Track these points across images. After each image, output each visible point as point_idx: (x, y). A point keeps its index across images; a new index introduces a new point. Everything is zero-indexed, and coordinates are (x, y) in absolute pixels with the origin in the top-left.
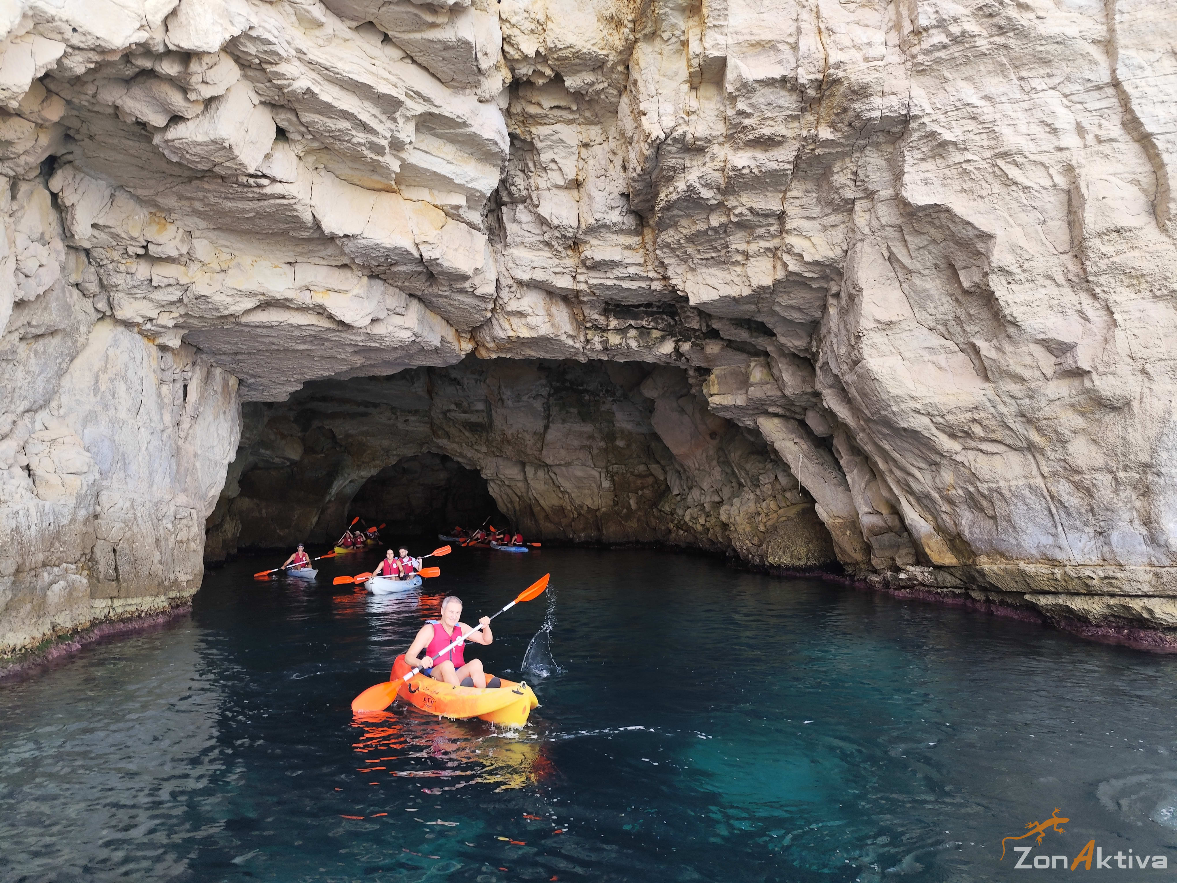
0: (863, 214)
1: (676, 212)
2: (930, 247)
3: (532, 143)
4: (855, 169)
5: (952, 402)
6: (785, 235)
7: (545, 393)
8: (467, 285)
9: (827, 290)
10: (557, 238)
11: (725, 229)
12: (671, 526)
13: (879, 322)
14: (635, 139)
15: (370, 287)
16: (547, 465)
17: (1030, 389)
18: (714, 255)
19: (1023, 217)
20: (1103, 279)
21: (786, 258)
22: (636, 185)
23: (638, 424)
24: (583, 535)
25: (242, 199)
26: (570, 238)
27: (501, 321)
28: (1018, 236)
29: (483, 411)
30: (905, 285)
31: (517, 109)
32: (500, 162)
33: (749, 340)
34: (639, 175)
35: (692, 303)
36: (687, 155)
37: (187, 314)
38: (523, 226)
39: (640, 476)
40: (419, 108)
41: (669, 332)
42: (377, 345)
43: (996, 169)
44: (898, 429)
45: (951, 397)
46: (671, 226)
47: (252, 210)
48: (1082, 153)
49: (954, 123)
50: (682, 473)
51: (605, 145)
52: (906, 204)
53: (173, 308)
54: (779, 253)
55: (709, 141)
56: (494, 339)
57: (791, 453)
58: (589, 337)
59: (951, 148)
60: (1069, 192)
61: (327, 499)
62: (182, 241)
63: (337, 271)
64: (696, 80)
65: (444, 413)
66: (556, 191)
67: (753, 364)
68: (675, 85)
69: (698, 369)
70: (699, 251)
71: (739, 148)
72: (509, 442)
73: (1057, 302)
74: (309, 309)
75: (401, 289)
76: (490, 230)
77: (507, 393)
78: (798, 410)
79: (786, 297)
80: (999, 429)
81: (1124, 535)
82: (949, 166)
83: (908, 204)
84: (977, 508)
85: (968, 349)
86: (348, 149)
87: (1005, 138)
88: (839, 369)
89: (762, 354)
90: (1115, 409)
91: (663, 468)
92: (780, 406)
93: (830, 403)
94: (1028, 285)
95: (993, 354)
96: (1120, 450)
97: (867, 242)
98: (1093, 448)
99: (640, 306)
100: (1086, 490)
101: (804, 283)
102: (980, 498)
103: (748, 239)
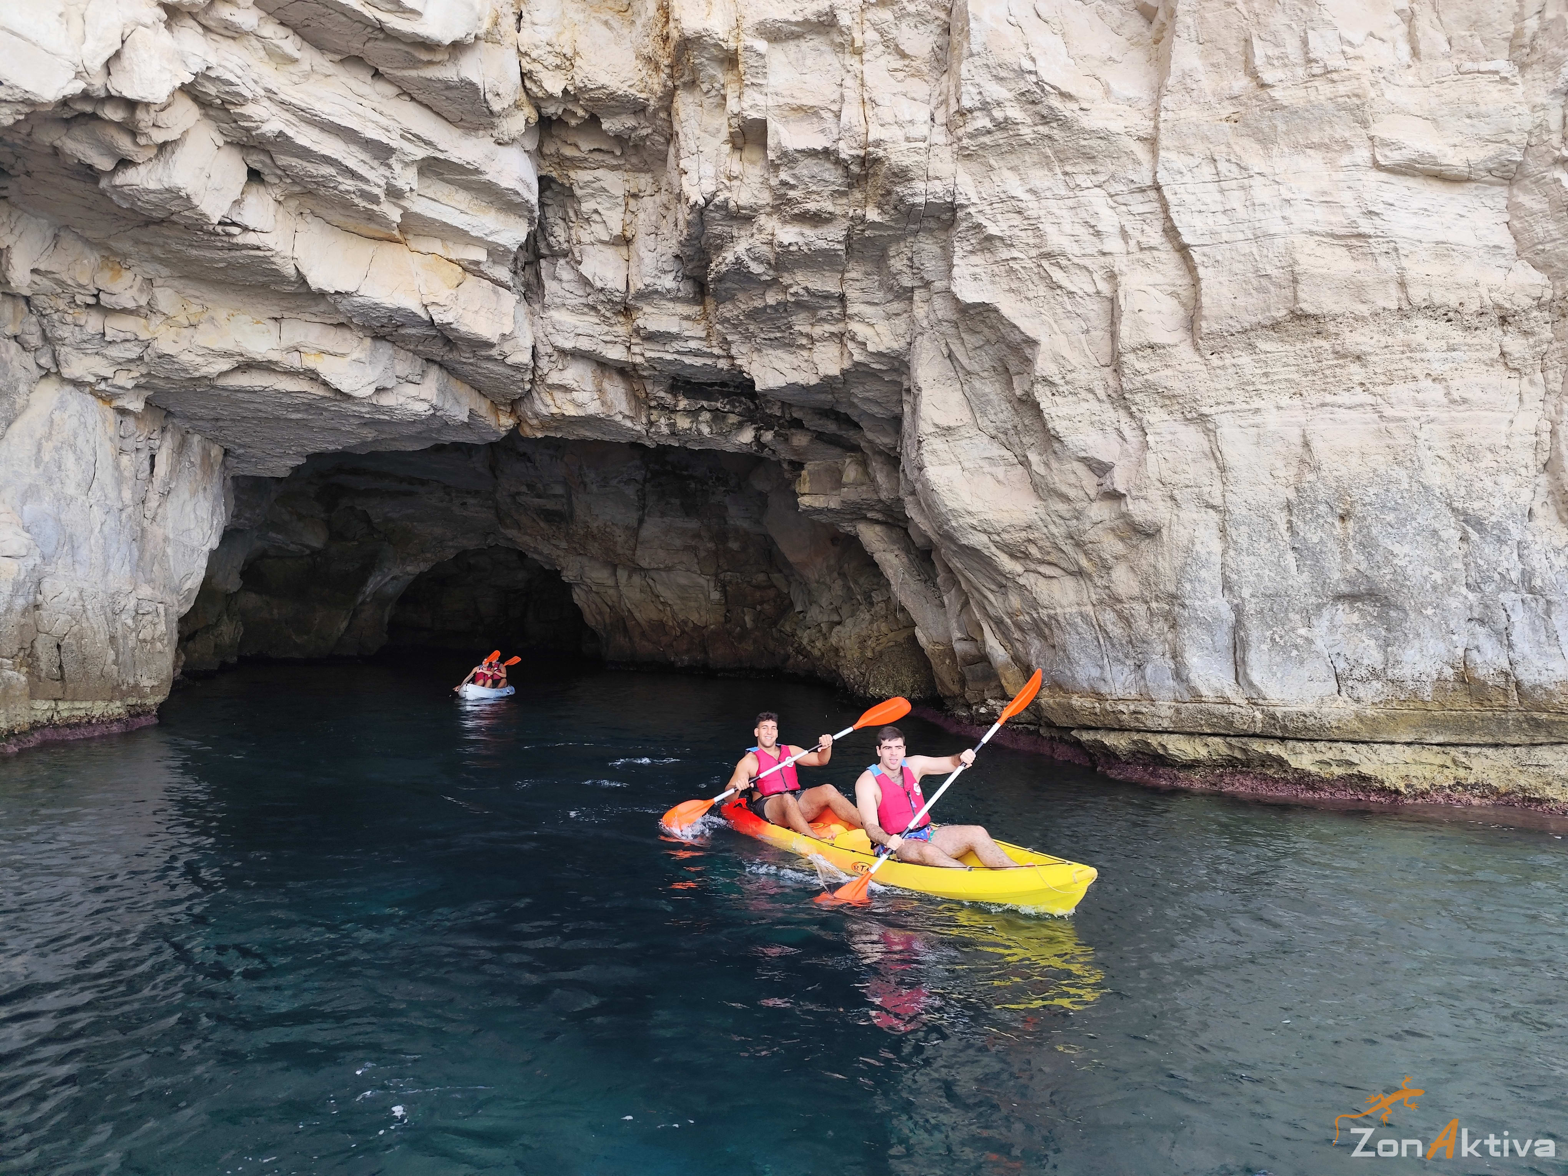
0: (921, 304)
1: (729, 285)
2: (986, 348)
3: (571, 189)
4: (910, 255)
5: (1005, 519)
6: (847, 320)
7: (639, 477)
8: (494, 352)
9: (901, 384)
10: (603, 301)
11: (782, 307)
12: (790, 650)
13: (936, 426)
14: (681, 198)
15: (376, 349)
16: (642, 569)
17: (1077, 510)
18: (778, 335)
19: (1068, 325)
20: (1138, 398)
22: (686, 249)
23: (752, 522)
24: (686, 658)
25: (210, 247)
26: (617, 303)
27: (543, 395)
28: (1061, 344)
29: (562, 496)
30: (966, 387)
31: (550, 149)
32: (527, 213)
33: (838, 433)
35: (757, 389)
36: (732, 224)
37: (149, 374)
38: (564, 285)
39: (758, 587)
40: (420, 153)
41: (748, 418)
42: (388, 417)
43: (1041, 270)
44: (962, 546)
45: (1006, 514)
46: (728, 299)
47: (222, 260)
48: (1125, 260)
49: (999, 216)
50: (803, 585)
51: (658, 198)
52: (954, 299)
53: (132, 366)
54: (845, 339)
55: (756, 211)
56: (537, 415)
57: (891, 568)
58: (653, 418)
59: (998, 243)
60: (1112, 300)
61: (360, 599)
62: (141, 290)
63: (332, 331)
64: (739, 141)
65: (514, 496)
66: (599, 247)
67: (848, 461)
68: (717, 142)
69: (791, 463)
70: (761, 329)
71: (786, 222)
72: (594, 538)
73: (1098, 418)
74: (299, 373)
75: (415, 353)
76: (523, 289)
77: (591, 476)
78: (900, 518)
79: (861, 388)
80: (1054, 551)
81: (1156, 669)
82: (996, 262)
83: (958, 300)
84: (1042, 636)
85: (1025, 463)
86: (335, 195)
87: (1049, 238)
88: (912, 475)
89: (855, 448)
90: (1148, 536)
91: (786, 578)
92: (878, 511)
93: (911, 512)
94: (1070, 398)
95: (1042, 470)
96: (1152, 579)
97: (926, 336)
98: (1131, 575)
99: (712, 385)
100: (1126, 620)
101: (874, 375)
102: (1043, 625)
103: (811, 321)
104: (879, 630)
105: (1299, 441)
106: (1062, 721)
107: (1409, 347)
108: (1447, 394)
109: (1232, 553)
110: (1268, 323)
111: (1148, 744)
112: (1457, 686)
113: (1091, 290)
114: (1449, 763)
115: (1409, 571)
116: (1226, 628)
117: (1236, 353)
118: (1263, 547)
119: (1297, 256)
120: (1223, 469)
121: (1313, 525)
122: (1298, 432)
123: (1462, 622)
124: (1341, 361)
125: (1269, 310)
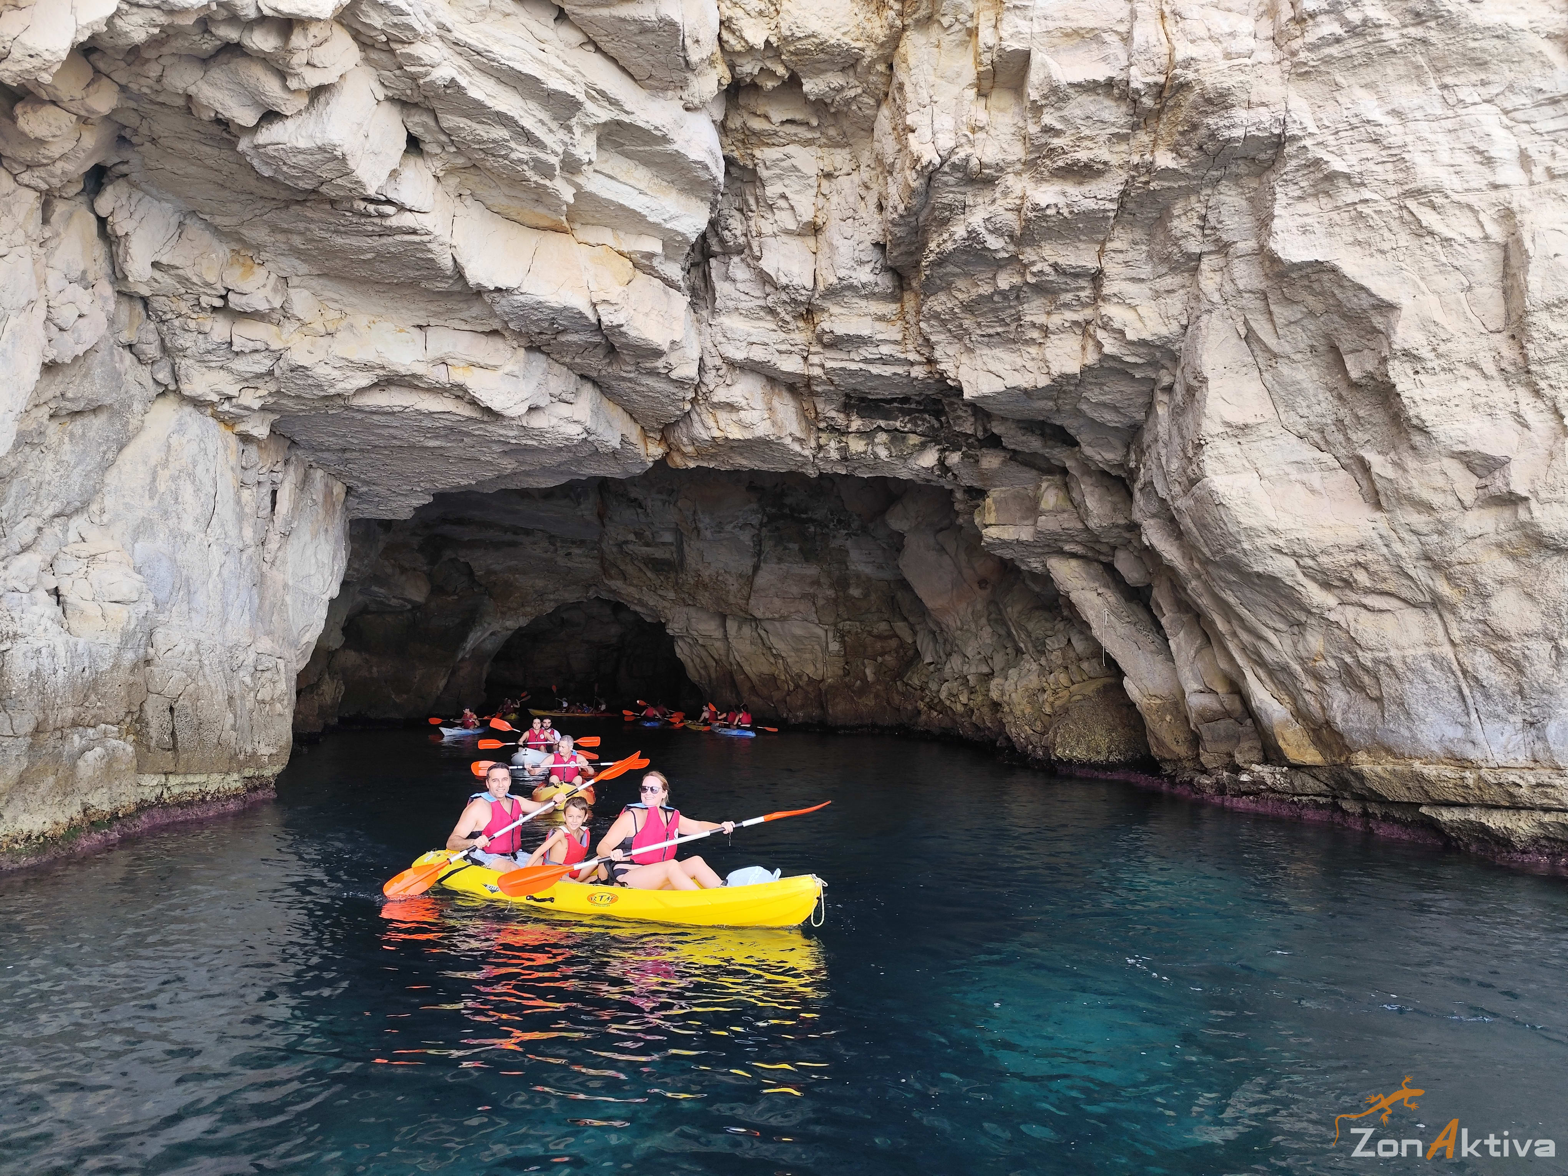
0: (1212, 275)
1: (950, 268)
2: (1305, 322)
3: (754, 171)
4: (1203, 212)
5: (1328, 538)
6: (1100, 303)
7: (755, 522)
8: (660, 363)
9: (1155, 381)
10: (785, 302)
11: (1017, 293)
12: (921, 705)
13: (1228, 425)
14: (898, 166)
15: (528, 363)
16: (755, 619)
17: (1440, 521)
18: (999, 330)
19: (1440, 282)
20: (1551, 369)
21: (1101, 335)
22: (896, 230)
23: (880, 567)
24: (800, 714)
25: (359, 233)
26: (802, 303)
27: (704, 416)
28: (1432, 307)
29: (671, 544)
30: (1266, 375)
31: (735, 123)
32: (710, 195)
33: (1041, 451)
34: (901, 216)
35: (966, 396)
36: (969, 189)
37: (278, 392)
38: (739, 285)
39: (880, 637)
40: (603, 114)
41: (931, 438)
42: (535, 443)
43: (1405, 213)
44: (1249, 574)
45: (1327, 531)
46: (942, 289)
47: (371, 249)
48: (1527, 193)
49: (1347, 148)
50: (938, 634)
51: (855, 176)
52: (1274, 259)
53: (260, 383)
54: (1091, 328)
55: (1002, 170)
56: (693, 440)
57: (1092, 608)
58: (822, 441)
59: (1342, 183)
60: (1508, 246)
61: (460, 656)
62: (275, 290)
63: (483, 339)
64: (986, 84)
65: (620, 545)
66: (785, 238)
67: (1044, 485)
68: (956, 89)
69: (969, 490)
71: (1043, 179)
72: (705, 587)
73: (1484, 400)
74: (445, 390)
75: (570, 367)
76: (693, 291)
77: (705, 521)
78: (1104, 549)
79: (1097, 391)
80: (1394, 577)
82: (1338, 208)
83: (1277, 260)
84: (1357, 685)
85: (1355, 466)
86: (505, 167)
87: (1418, 170)
88: (1169, 490)
89: (1058, 470)
90: (1561, 551)
91: (912, 627)
92: (1080, 543)
94: (1444, 376)
95: (1389, 472)
97: (1216, 313)
98: (1527, 604)
99: (893, 400)
100: (1514, 663)
101: (1123, 371)
102: (1360, 673)
103: (1048, 309)
104: (1057, 682)
106: (1404, 795)
113: (1476, 234)
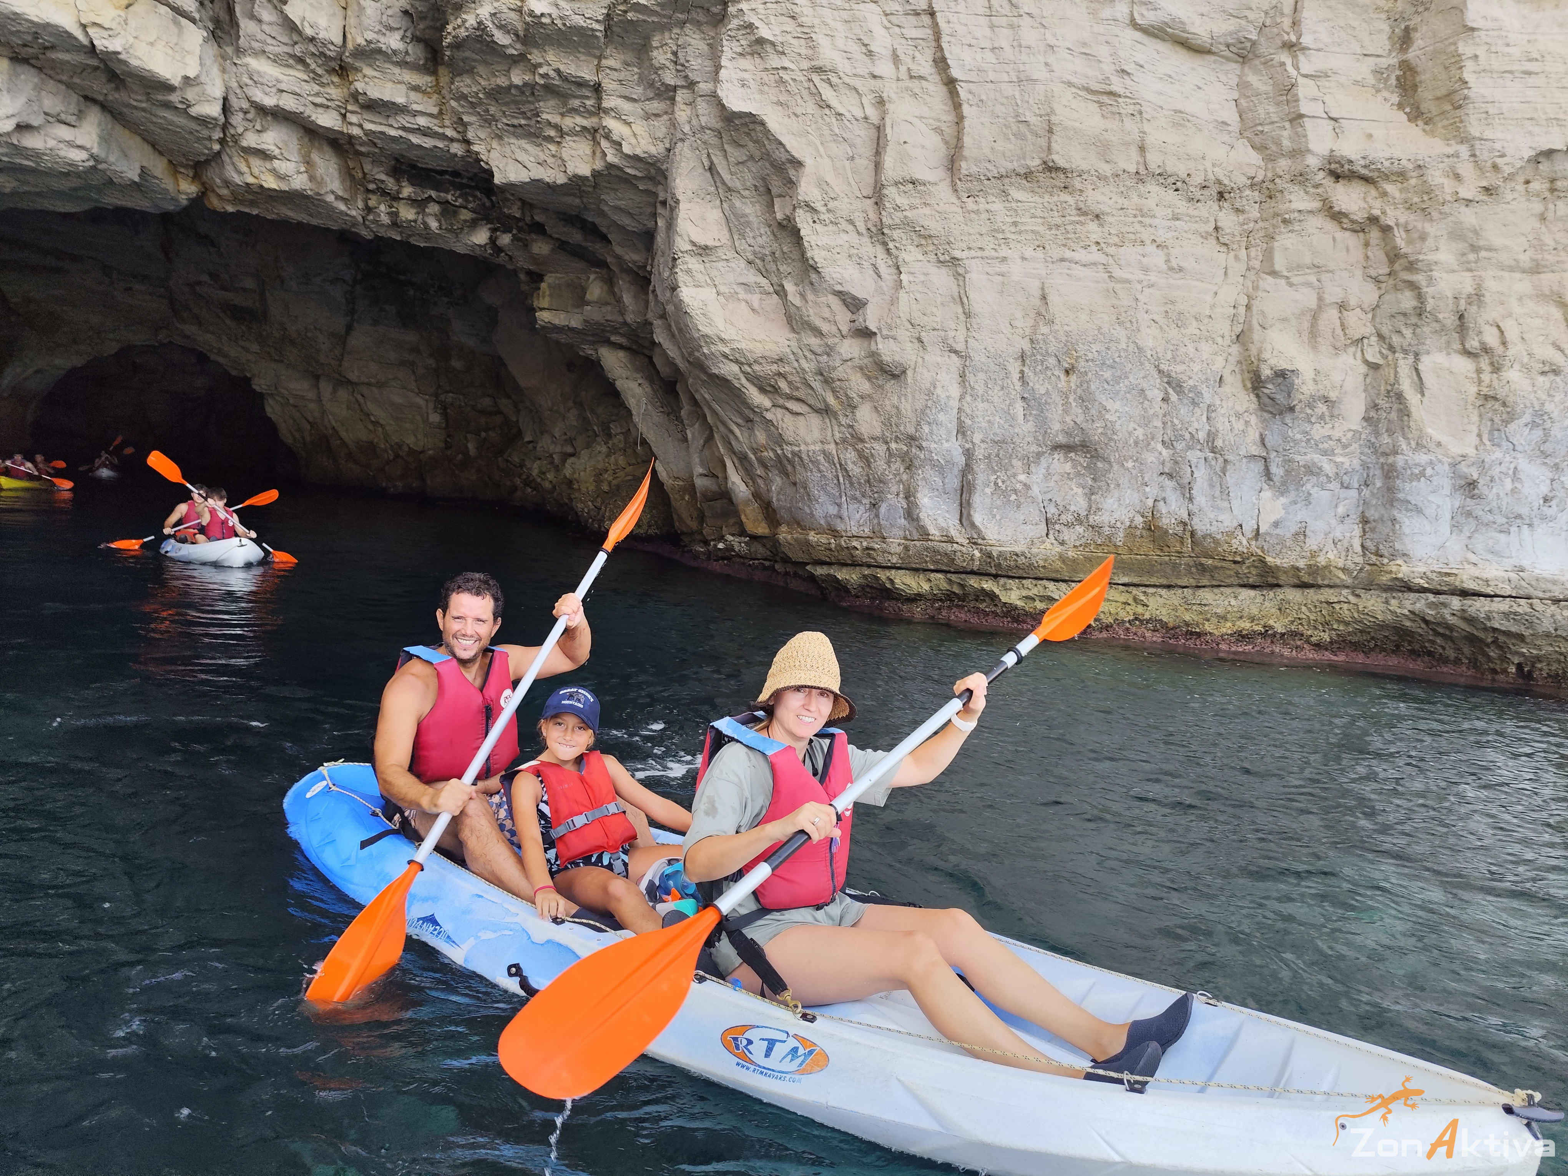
0: (683, 107)
1: (468, 54)
2: (749, 164)
4: (675, 48)
5: (758, 350)
6: (602, 115)
7: (348, 278)
8: (174, 98)
10: (314, 54)
11: (529, 89)
12: (518, 481)
13: (693, 243)
16: (350, 383)
17: (828, 346)
18: (523, 122)
19: (834, 149)
20: (896, 234)
23: (484, 341)
24: (399, 484)
26: (331, 59)
27: (236, 159)
28: (826, 169)
29: (253, 291)
30: (725, 205)
33: (583, 244)
35: (498, 180)
38: (264, 27)
39: (484, 412)
41: (483, 216)
42: (33, 164)
43: (811, 84)
44: (712, 375)
45: (758, 344)
46: (466, 72)
48: (894, 86)
49: (772, 18)
50: (533, 413)
54: (598, 136)
56: (227, 183)
57: (633, 397)
58: (371, 203)
59: (769, 48)
60: (878, 128)
65: (192, 285)
67: (592, 277)
69: (529, 273)
70: (504, 113)
72: (293, 343)
73: (856, 251)
75: (69, 86)
76: (213, 25)
77: (289, 270)
78: (646, 344)
79: (612, 195)
80: (803, 387)
81: (890, 508)
82: (766, 69)
83: (723, 106)
84: (784, 473)
85: (781, 292)
87: (821, 50)
88: (663, 295)
89: (601, 264)
90: (894, 376)
91: (515, 404)
92: (622, 335)
93: (660, 337)
94: (831, 227)
95: (797, 301)
96: (894, 420)
97: (687, 143)
98: (875, 415)
99: (442, 173)
100: (866, 459)
101: (628, 181)
102: (786, 462)
103: (561, 110)
104: (616, 464)
105: (1037, 293)
106: (797, 556)
107: (1141, 212)
108: (1168, 261)
109: (968, 398)
110: (1022, 171)
111: (877, 578)
112: (1144, 533)
113: (859, 114)
114: (1131, 601)
115: (1117, 427)
116: (956, 471)
117: (991, 198)
118: (996, 395)
119: (1056, 106)
120: (968, 315)
121: (1042, 376)
122: (1037, 284)
123: (1155, 475)
124: (1082, 218)
125: (1024, 158)
